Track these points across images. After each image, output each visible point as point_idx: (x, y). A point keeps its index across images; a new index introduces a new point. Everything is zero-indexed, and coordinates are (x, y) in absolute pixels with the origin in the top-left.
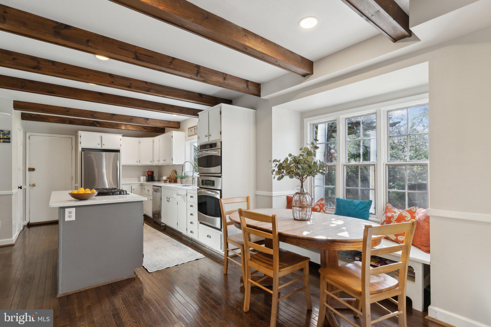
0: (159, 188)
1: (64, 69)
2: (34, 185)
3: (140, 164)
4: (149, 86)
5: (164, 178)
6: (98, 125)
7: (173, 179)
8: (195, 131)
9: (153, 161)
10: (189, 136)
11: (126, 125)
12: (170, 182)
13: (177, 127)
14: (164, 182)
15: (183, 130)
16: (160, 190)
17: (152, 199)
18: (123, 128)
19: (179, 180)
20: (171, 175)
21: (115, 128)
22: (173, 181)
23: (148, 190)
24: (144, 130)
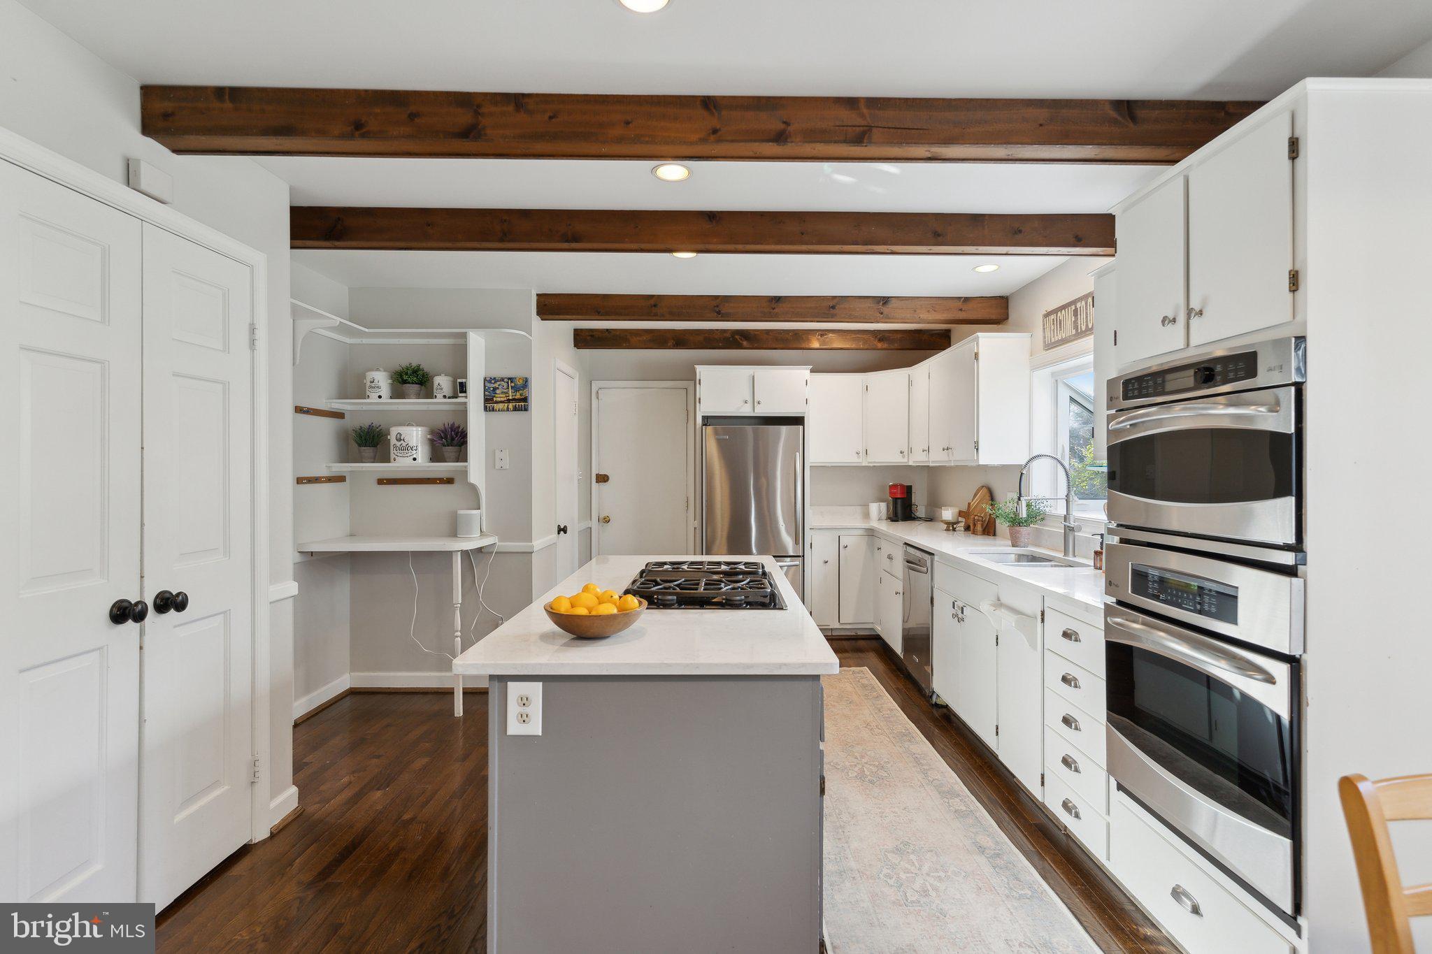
0: (927, 557)
1: (551, 118)
2: (607, 520)
3: (869, 462)
4: (863, 116)
5: (948, 514)
6: (745, 343)
7: (978, 520)
8: (1075, 322)
9: (911, 450)
10: (1049, 346)
11: (823, 333)
12: (967, 528)
13: (994, 317)
14: (947, 530)
15: (1019, 328)
16: (929, 564)
17: (901, 591)
18: (816, 344)
19: (1002, 526)
20: (973, 504)
21: (791, 346)
22: (979, 528)
23: (890, 557)
24: (880, 345)
